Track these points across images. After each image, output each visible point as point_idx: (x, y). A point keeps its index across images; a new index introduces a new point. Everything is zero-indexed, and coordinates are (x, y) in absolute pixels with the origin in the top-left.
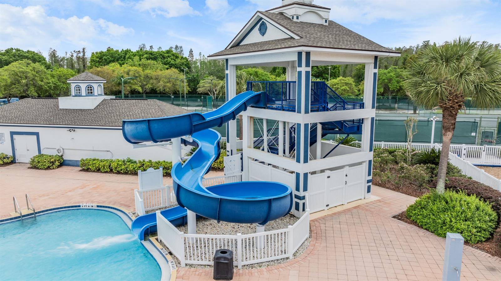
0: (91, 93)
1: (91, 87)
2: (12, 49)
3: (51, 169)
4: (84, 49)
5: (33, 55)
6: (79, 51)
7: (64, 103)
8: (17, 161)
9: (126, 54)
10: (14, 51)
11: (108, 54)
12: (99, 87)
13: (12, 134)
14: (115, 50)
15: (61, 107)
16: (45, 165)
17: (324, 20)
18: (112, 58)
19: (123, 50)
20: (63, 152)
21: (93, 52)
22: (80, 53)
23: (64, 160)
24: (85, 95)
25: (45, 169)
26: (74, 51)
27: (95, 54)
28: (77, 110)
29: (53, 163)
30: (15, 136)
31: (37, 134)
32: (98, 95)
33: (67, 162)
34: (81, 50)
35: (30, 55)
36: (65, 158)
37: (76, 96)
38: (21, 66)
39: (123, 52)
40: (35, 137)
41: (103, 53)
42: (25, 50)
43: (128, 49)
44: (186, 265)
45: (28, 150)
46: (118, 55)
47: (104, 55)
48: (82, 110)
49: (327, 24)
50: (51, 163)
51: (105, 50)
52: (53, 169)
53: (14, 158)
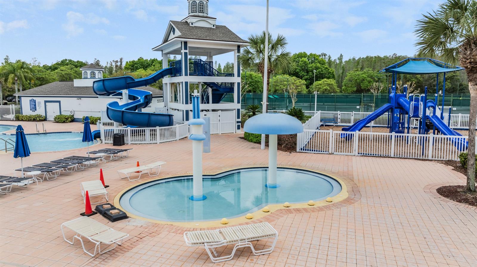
0: (94, 76)
1: (94, 73)
2: (66, 60)
3: (66, 123)
4: (121, 59)
5: (81, 64)
6: (117, 61)
7: (77, 83)
8: (47, 120)
9: (153, 62)
10: (68, 61)
11: (138, 63)
12: (99, 74)
13: (46, 102)
14: (145, 59)
15: (75, 86)
16: (62, 120)
17: (212, 25)
18: (141, 66)
19: (151, 59)
20: (74, 113)
21: (127, 61)
22: (118, 63)
23: (74, 118)
24: (90, 78)
25: (62, 123)
26: (113, 61)
27: (129, 63)
28: (84, 87)
29: (67, 119)
30: (47, 104)
31: (59, 102)
32: (98, 78)
33: (76, 120)
34: (119, 60)
35: (79, 64)
36: (75, 117)
37: (84, 78)
38: (66, 69)
39: (151, 61)
40: (58, 104)
41: (135, 61)
42: (76, 60)
43: (155, 58)
44: (105, 143)
45: (54, 112)
46: (147, 63)
47: (135, 64)
48: (87, 87)
49: (215, 27)
50: (65, 119)
51: (136, 60)
52: (67, 122)
53: (46, 118)
